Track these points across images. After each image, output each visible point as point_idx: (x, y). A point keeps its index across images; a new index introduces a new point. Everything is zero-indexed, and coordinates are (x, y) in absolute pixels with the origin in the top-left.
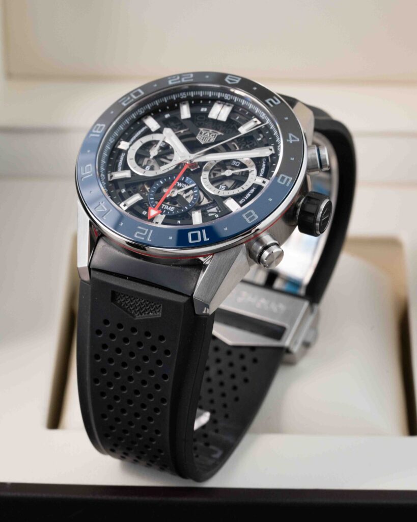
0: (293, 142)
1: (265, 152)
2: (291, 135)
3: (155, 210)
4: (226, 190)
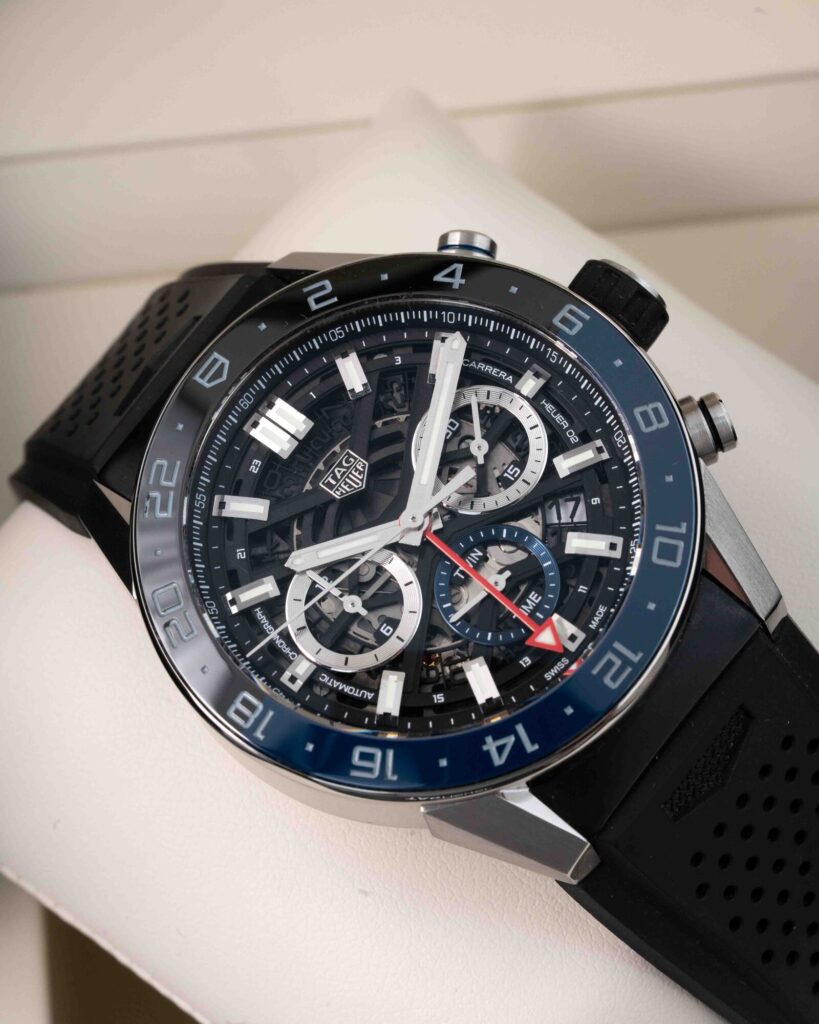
2: (439, 278)
3: (540, 631)
4: (522, 469)
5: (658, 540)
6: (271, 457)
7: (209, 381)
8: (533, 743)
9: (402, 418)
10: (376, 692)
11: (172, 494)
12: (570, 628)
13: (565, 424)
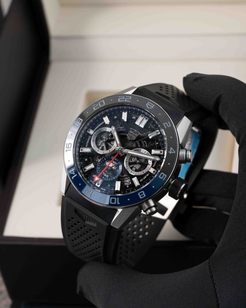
0: (172, 153)
2: (171, 149)
3: (98, 177)
4: (135, 171)
5: (115, 199)
6: (135, 120)
7: (148, 105)
8: (73, 178)
9: (146, 146)
10: (87, 147)
11: (124, 101)
13: (144, 179)
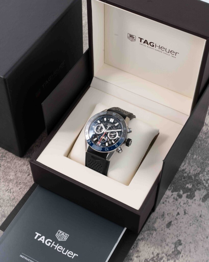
1: (120, 130)
2: (124, 128)
4: (112, 138)
7: (113, 114)
11: (104, 114)
12: (100, 145)
13: (116, 140)
